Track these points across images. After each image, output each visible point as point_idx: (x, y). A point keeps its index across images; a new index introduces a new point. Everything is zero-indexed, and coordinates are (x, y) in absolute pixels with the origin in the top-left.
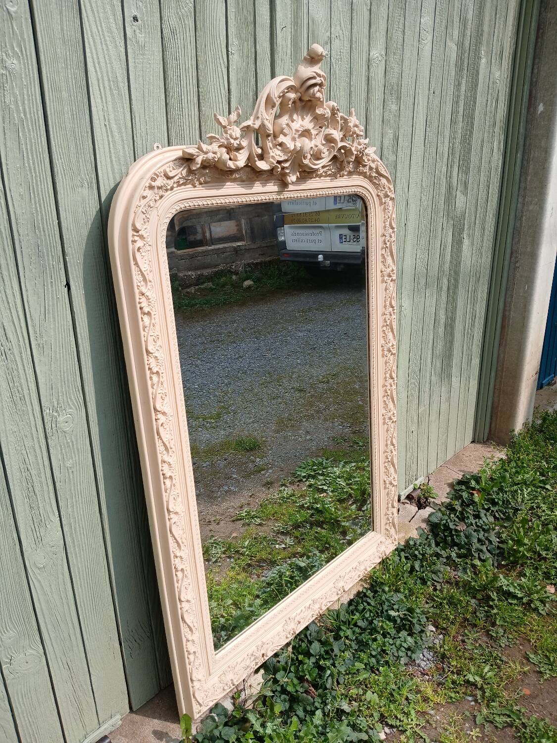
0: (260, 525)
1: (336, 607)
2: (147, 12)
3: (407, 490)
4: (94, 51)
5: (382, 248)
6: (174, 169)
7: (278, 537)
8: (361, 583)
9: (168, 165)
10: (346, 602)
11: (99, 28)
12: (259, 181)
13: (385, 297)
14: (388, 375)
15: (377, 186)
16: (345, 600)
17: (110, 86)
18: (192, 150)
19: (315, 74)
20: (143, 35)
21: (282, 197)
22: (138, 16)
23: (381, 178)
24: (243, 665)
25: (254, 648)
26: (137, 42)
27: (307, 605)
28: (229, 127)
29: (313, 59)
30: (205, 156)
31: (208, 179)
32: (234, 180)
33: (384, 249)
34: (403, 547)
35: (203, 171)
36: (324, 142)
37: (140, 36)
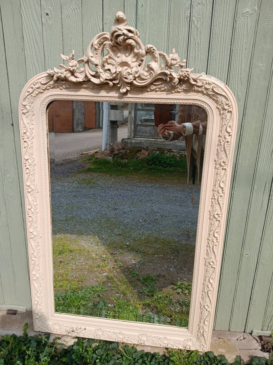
0: (178, 293)
1: (139, 349)
2: (53, 10)
3: (262, 332)
4: (27, 31)
5: (218, 145)
6: (46, 81)
7: (176, 304)
8: (165, 350)
9: (43, 78)
10: (146, 351)
11: (30, 21)
12: (103, 90)
13: (216, 179)
14: (212, 233)
15: (217, 102)
16: (147, 350)
17: (34, 45)
18: (50, 71)
19: (117, 29)
20: (51, 21)
21: (122, 100)
22: (49, 13)
23: (219, 96)
24: (66, 328)
25: (75, 326)
26: (48, 25)
27: (116, 331)
28: (69, 61)
29: (119, 21)
30: (57, 75)
31: (67, 86)
32: (86, 88)
33: (219, 146)
34: (211, 356)
35: (61, 82)
36: (147, 69)
37: (50, 22)
